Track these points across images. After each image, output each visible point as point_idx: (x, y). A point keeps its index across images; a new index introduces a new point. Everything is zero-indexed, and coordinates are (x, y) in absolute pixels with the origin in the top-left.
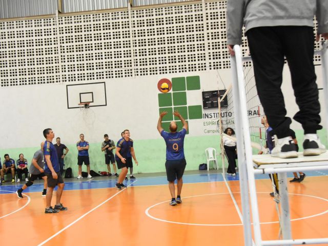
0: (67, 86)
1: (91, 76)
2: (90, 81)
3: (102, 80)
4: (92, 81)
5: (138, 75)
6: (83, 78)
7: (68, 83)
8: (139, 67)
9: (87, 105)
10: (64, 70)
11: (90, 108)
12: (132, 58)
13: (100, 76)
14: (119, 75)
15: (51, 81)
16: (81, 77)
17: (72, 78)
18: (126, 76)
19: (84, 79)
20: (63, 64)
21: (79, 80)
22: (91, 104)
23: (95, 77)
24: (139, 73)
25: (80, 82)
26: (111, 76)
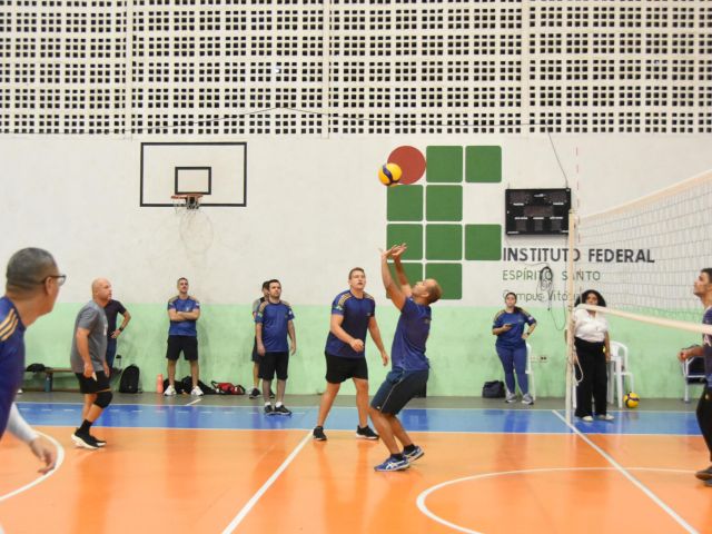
0: (143, 144)
1: (209, 123)
2: (205, 138)
3: (237, 137)
4: (212, 138)
5: (336, 130)
6: (187, 127)
7: (145, 137)
8: (341, 110)
9: (192, 201)
10: (137, 101)
11: (202, 208)
12: (325, 85)
13: (234, 124)
14: (285, 127)
15: (99, 127)
16: (183, 125)
17: (158, 126)
18: (303, 131)
19: (191, 131)
20: (137, 85)
21: (175, 131)
22: (205, 199)
23: (221, 127)
24: (341, 126)
25: (180, 137)
26: (264, 127)
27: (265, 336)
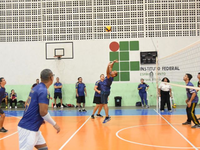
0: (46, 43)
1: (63, 37)
2: (62, 41)
3: (70, 41)
4: (64, 41)
5: (96, 38)
6: (57, 39)
7: (47, 41)
8: (97, 33)
9: (59, 57)
10: (44, 32)
11: (62, 59)
12: (93, 26)
13: (69, 37)
14: (83, 38)
15: (35, 39)
17: (50, 38)
18: (87, 39)
19: (59, 40)
20: (44, 28)
21: (54, 40)
22: (62, 57)
23: (66, 38)
25: (56, 41)
26: (77, 38)
27: (78, 92)
